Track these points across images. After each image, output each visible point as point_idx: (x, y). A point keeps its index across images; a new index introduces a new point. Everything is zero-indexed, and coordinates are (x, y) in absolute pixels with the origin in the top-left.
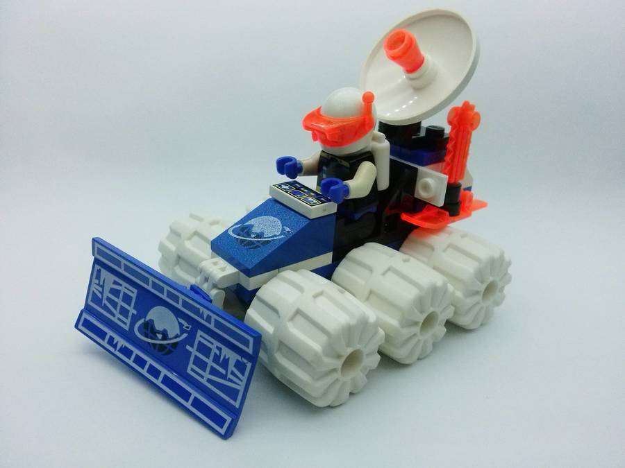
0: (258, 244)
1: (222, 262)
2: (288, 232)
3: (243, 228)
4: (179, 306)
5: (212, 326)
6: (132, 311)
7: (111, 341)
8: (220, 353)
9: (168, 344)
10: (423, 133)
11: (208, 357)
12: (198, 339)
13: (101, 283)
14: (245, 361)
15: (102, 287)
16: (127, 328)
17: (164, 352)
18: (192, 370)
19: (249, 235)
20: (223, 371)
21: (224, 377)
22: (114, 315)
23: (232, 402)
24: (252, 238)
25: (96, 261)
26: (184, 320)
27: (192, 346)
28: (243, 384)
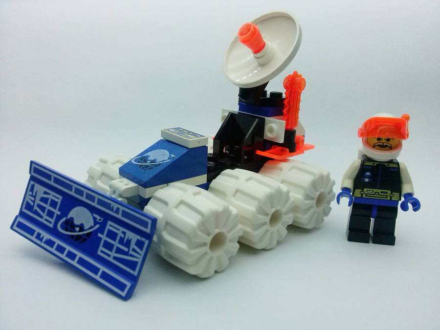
0: (152, 166)
1: (126, 181)
2: (173, 157)
3: (142, 158)
4: (95, 204)
5: (119, 216)
6: (57, 212)
7: (39, 237)
8: (125, 236)
9: (84, 234)
10: (268, 96)
11: (115, 240)
12: (108, 227)
13: (34, 194)
14: (143, 239)
15: (35, 197)
16: (51, 226)
17: (80, 241)
18: (102, 251)
19: (146, 162)
20: (126, 249)
21: (126, 253)
22: (42, 217)
23: (131, 272)
24: (148, 163)
25: (32, 178)
26: (97, 214)
27: (103, 234)
28: (141, 257)
